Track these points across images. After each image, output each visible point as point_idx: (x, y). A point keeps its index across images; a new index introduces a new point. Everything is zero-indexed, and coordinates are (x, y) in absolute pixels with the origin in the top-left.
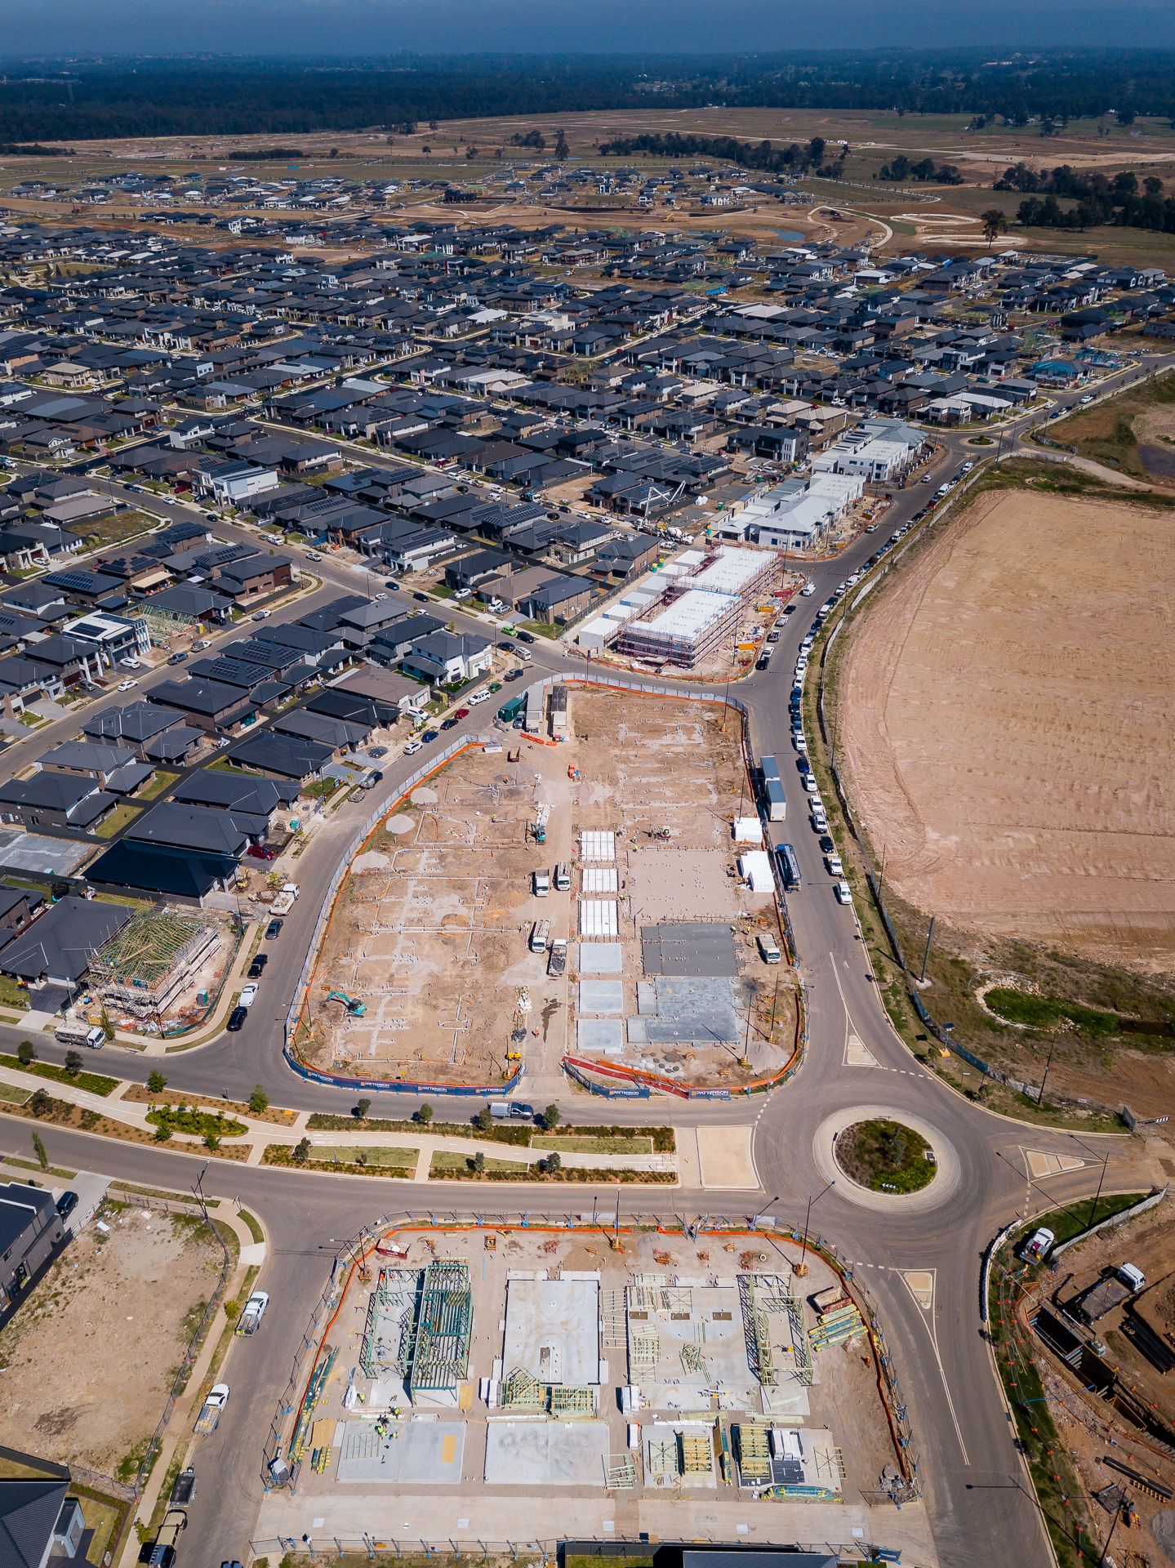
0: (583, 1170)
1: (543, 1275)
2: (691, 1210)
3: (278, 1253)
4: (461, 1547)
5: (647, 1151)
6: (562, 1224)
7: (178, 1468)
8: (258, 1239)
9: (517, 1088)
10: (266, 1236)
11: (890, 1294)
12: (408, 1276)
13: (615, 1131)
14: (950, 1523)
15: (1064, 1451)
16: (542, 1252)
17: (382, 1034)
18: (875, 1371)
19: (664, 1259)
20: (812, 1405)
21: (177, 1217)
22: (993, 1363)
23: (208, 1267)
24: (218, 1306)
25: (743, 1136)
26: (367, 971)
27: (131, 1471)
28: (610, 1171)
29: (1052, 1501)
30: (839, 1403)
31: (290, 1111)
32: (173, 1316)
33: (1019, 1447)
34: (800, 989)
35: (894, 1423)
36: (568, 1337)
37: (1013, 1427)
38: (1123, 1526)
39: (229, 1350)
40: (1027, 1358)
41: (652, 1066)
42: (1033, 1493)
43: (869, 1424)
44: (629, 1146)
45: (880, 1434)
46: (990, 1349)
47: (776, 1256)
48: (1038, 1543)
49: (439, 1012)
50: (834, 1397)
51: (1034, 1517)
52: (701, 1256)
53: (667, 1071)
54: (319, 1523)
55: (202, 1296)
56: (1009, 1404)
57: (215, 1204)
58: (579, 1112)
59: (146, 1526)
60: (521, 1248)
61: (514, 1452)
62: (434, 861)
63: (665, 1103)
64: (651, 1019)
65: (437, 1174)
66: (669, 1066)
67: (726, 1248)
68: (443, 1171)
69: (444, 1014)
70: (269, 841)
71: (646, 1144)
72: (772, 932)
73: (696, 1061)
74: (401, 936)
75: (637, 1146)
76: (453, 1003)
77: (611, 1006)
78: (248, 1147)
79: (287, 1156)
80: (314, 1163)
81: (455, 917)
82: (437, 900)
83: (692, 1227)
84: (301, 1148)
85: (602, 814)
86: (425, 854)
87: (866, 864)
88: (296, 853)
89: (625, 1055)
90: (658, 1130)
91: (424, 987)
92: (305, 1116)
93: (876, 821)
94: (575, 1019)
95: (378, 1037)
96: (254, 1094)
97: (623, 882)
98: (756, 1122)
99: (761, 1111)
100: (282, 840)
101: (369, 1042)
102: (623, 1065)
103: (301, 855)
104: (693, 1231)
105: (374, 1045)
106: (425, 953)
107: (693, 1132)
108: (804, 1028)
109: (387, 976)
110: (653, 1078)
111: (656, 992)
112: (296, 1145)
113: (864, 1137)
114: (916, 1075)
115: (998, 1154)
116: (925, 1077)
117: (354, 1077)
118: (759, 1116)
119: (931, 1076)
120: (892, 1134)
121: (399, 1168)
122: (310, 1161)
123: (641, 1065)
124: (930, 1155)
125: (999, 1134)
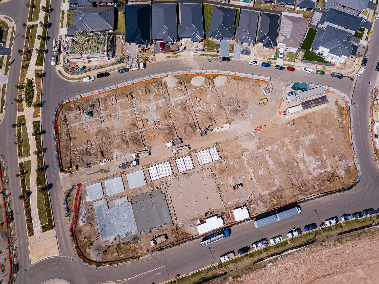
5: (41, 223)
9: (64, 174)
13: (49, 211)
17: (81, 125)
25: (55, 253)
26: (110, 107)
28: (30, 214)
31: (39, 114)
34: (139, 257)
41: (83, 213)
44: (43, 217)
49: (95, 136)
53: (82, 220)
58: (57, 197)
62: (179, 102)
63: (66, 223)
64: (106, 206)
65: (21, 164)
66: (85, 220)
67: (5, 259)
68: (23, 166)
69: (95, 139)
70: (172, 45)
71: (45, 222)
72: (172, 239)
73: (88, 228)
74: (132, 109)
75: (43, 220)
76: (100, 139)
77: (110, 191)
78: (23, 110)
79: (21, 122)
80: (20, 130)
81: (147, 122)
82: (155, 113)
83: (12, 246)
84: (24, 124)
85: (233, 150)
86: (182, 97)
87: (236, 271)
88: (168, 57)
89: (86, 203)
90: (52, 224)
91: (107, 127)
92: (40, 119)
93: (276, 272)
94: (101, 181)
95: (79, 124)
96: (45, 102)
97: (187, 173)
98: (62, 256)
99: (68, 257)
100: (174, 49)
101: (77, 122)
102: (81, 204)
103: (168, 59)
104: (10, 247)
105: (75, 124)
106: (124, 121)
107: (54, 236)
108: (115, 263)
109: (109, 114)
110: (77, 215)
111: (122, 204)
112: (26, 122)
117: (58, 125)
118: (66, 256)
121: (22, 153)
122: (21, 128)
123: (83, 210)
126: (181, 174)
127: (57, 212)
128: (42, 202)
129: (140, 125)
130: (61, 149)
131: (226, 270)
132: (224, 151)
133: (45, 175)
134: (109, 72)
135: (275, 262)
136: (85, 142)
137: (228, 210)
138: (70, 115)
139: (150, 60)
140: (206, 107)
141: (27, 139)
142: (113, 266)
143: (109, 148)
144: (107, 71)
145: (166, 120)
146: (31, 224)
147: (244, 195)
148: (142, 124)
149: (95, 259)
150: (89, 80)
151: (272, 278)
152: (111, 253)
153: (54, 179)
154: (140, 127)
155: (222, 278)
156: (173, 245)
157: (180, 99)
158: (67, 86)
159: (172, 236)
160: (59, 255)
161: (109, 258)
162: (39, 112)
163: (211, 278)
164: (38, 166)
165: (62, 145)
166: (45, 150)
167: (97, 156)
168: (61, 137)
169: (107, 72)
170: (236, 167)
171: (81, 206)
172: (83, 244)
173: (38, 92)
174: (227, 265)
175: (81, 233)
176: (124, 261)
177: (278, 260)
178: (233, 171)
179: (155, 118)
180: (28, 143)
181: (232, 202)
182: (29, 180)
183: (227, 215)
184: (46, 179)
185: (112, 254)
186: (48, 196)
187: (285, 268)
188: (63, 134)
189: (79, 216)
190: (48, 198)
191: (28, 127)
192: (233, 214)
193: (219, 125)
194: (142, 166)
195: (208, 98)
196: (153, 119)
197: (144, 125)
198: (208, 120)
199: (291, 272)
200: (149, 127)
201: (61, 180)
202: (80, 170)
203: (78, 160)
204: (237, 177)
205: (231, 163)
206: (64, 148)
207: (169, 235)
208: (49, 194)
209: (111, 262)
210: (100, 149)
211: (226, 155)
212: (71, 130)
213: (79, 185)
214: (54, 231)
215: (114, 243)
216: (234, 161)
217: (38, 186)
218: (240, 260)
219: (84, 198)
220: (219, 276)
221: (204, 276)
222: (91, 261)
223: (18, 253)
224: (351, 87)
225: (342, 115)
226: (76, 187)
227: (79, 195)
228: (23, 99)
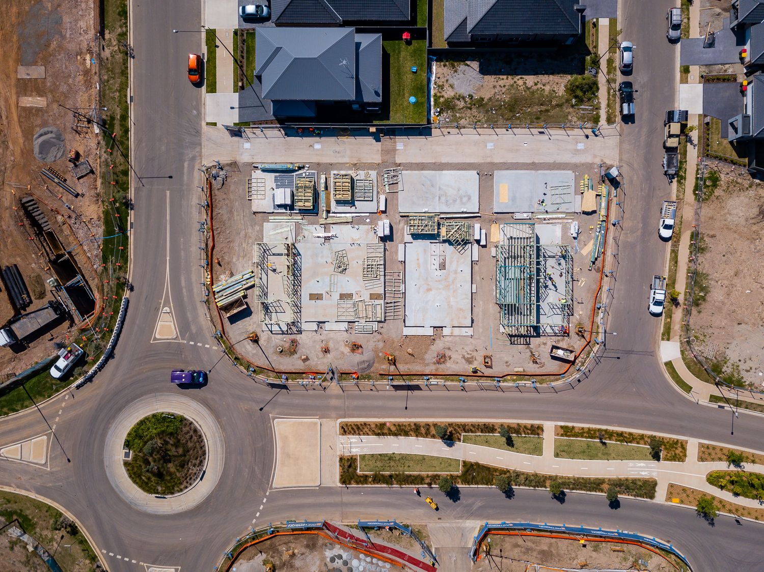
0: (417, 436)
1: (446, 331)
2: (330, 397)
3: (652, 354)
4: (491, 131)
5: (363, 457)
6: (433, 381)
7: (679, 182)
8: (669, 364)
9: (476, 534)
10: (664, 368)
11: (190, 319)
12: (549, 330)
13: (388, 480)
14: (190, 153)
15: (103, 201)
16: (448, 353)
18: (214, 257)
19: (356, 347)
20: (262, 231)
21: (740, 385)
22: (131, 266)
23: (702, 338)
24: (685, 304)
25: (282, 477)
27: (709, 178)
28: (395, 435)
29: (121, 168)
30: (243, 232)
31: (675, 503)
32: (716, 295)
33: (131, 204)
35: (209, 220)
36: (427, 278)
37: (131, 217)
38: (81, 153)
39: (667, 268)
40: (106, 269)
41: (355, 563)
42: (132, 174)
43: (225, 217)
44: (379, 464)
45: (221, 211)
46: (130, 277)
47: (270, 352)
48: (139, 142)
50: (246, 236)
51: (135, 158)
52: (326, 351)
53: (340, 557)
54: (580, 146)
55: (699, 312)
56: (129, 234)
57: (714, 399)
59: (689, 144)
60: (464, 357)
61: (461, 192)
63: (344, 516)
65: (536, 430)
66: (338, 563)
67: (307, 359)
68: (531, 434)
71: (363, 466)
75: (371, 463)
78: (701, 459)
79: (666, 449)
80: (642, 442)
83: (332, 379)
84: (656, 457)
90: (352, 482)
92: (660, 497)
96: (712, 524)
98: (268, 494)
99: (262, 507)
102: (380, 562)
104: (331, 375)
107: (323, 481)
110: (357, 546)
112: (661, 461)
113: (178, 474)
114: (115, 556)
115: (69, 461)
116: (108, 553)
117: (625, 547)
118: (265, 500)
119: (102, 553)
120: (153, 479)
121: (569, 436)
122: (645, 444)
123: (363, 564)
124: (127, 455)
125: (61, 484)
127: (380, 499)
128: (418, 467)
130: (548, 540)
133: (487, 484)
141: (607, 456)
146: (370, 433)
149: (234, 569)
153: (471, 505)
160: (274, 486)
165: (562, 544)
166: (560, 498)
171: (374, 560)
172: (280, 548)
173: (749, 512)
175: (307, 546)
180: (592, 457)
182: (487, 443)
184: (476, 486)
186: (430, 484)
189: (352, 550)
191: (642, 465)
201: (461, 521)
206: (549, 547)
208: (433, 486)
213: (432, 568)
214: (334, 482)
217: (464, 462)
222: (232, 559)
223: (311, 392)
226: (428, 561)
227: (407, 563)
228: (740, 467)
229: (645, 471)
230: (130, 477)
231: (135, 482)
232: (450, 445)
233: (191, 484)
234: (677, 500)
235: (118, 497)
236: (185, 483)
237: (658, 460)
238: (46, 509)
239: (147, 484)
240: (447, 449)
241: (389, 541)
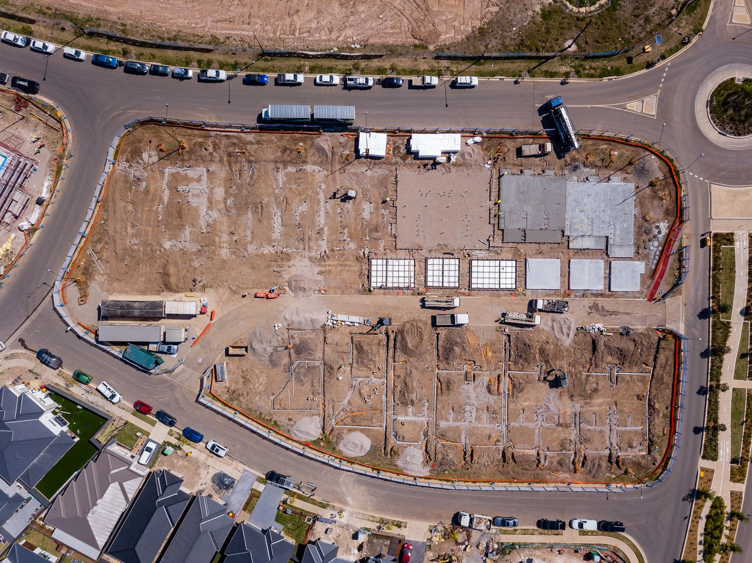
0: (748, 289)
5: (733, 250)
9: (676, 330)
13: (716, 267)
17: (622, 422)
25: (719, 191)
26: (555, 444)
41: (656, 243)
44: (728, 261)
49: (600, 388)
53: (660, 232)
58: (697, 290)
62: (410, 409)
63: (689, 236)
64: (611, 241)
66: (656, 232)
68: (749, 372)
69: (601, 383)
70: (383, 553)
71: (726, 250)
72: (510, 145)
73: (652, 215)
74: (513, 424)
75: (729, 255)
76: (591, 378)
77: (598, 269)
78: (732, 493)
79: (739, 468)
80: (744, 450)
81: (491, 385)
82: (468, 401)
84: (734, 461)
85: (340, 268)
86: (401, 418)
87: (418, 55)
88: (399, 525)
89: (646, 260)
90: (715, 242)
91: (572, 400)
92: (703, 463)
93: (349, 32)
94: (610, 293)
95: (625, 426)
96: (684, 499)
97: (445, 254)
98: (706, 181)
99: (696, 176)
100: (382, 541)
101: (629, 432)
102: (655, 262)
103: (401, 520)
105: (634, 428)
106: (534, 404)
107: (714, 221)
108: (619, 138)
109: (560, 429)
110: (667, 243)
111: (583, 236)
112: (730, 465)
113: (725, 116)
114: (666, 72)
115: (734, 39)
116: (668, 67)
117: (667, 437)
118: (701, 179)
119: (667, 63)
120: (722, 98)
121: (748, 399)
122: (742, 453)
123: (655, 249)
124: (739, 80)
125: (718, 33)
126: (456, 255)
127: (700, 262)
128: (725, 289)
129: (506, 383)
130: (671, 382)
131: (435, 63)
132: (358, 274)
133: (712, 339)
134: (536, 528)
135: (345, 46)
136: (623, 384)
137: (394, 161)
138: (639, 452)
139: (441, 531)
140: (359, 380)
141: (734, 426)
142: (624, 136)
143: (578, 355)
144: (541, 534)
145: (450, 377)
147: (353, 177)
148: (502, 385)
149: (653, 157)
150: (586, 522)
151: (360, 25)
152: (623, 159)
153: (696, 327)
154: (507, 378)
155: (447, 53)
156: (512, 135)
157: (406, 415)
158: (632, 524)
159: (509, 150)
160: (712, 185)
161: (627, 152)
162: (701, 478)
163: (464, 59)
164: (721, 361)
165: (668, 392)
166: (702, 391)
167: (605, 345)
168: (667, 408)
169: (541, 530)
170: (347, 235)
171: (657, 258)
172: (667, 189)
173: (695, 526)
174: (429, 71)
175: (667, 209)
176: (603, 136)
177: (338, 48)
178: (355, 229)
179: (472, 391)
180: (733, 415)
181: (379, 171)
182: (743, 339)
183: (399, 152)
184: (711, 331)
185: (620, 156)
186: (713, 298)
187: (331, 32)
188: (661, 415)
189: (664, 241)
190: (713, 292)
191: (728, 451)
192: (388, 150)
193: (349, 329)
194: (525, 295)
195: (348, 398)
196: (475, 389)
197: (497, 382)
198: (366, 348)
199: (323, 23)
200: (488, 373)
201: (684, 320)
202: (644, 327)
203: (645, 349)
204: (353, 214)
205: (352, 246)
206: (665, 382)
207: (512, 155)
208: (711, 300)
209: (626, 142)
210: (596, 358)
211: (356, 263)
212: (643, 417)
213: (651, 298)
214: (713, 229)
215: (612, 172)
216: (346, 248)
217: (729, 323)
218: (404, 70)
219: (648, 272)
220: (449, 58)
221: (474, 66)
222: (660, 156)
224: (34, 323)
225: (86, 268)
226: (657, 296)
227: (655, 280)
228: (727, 521)
229: (723, 453)
230: (724, 82)
231: (719, 86)
232: (741, 313)
233: (717, 125)
234: (702, 475)
235: (708, 74)
236: (717, 121)
237: (732, 462)
238: (700, 23)
239: (719, 93)
240: (739, 310)
241: (671, 268)
